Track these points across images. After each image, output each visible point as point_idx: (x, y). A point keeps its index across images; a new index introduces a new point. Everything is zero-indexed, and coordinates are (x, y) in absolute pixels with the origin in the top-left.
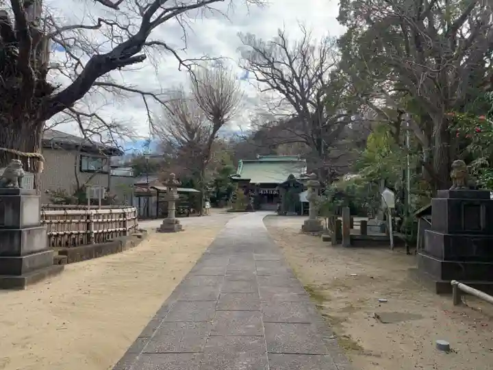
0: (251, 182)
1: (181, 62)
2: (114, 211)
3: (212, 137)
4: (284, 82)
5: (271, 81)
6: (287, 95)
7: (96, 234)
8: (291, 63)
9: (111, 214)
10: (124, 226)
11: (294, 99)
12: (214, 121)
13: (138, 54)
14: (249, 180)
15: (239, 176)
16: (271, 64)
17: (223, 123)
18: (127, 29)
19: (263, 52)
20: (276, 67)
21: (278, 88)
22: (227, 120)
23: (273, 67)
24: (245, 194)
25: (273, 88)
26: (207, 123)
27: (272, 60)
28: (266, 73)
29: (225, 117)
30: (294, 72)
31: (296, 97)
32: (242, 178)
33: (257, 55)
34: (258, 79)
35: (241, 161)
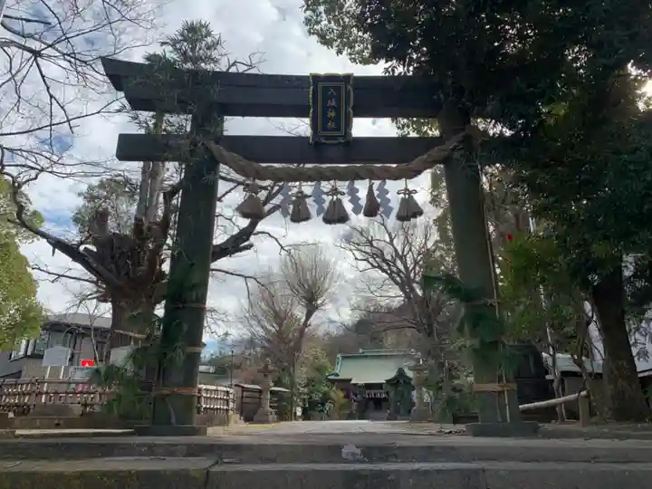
0: (353, 382)
1: (282, 248)
2: (220, 388)
3: (305, 324)
4: (385, 260)
5: (371, 260)
6: (390, 275)
7: (205, 408)
8: (392, 240)
9: (217, 391)
10: (228, 405)
11: (398, 279)
12: (307, 306)
13: (246, 243)
14: (350, 380)
15: (337, 375)
16: (370, 243)
17: (317, 308)
18: (230, 220)
19: (360, 229)
20: (375, 245)
21: (380, 267)
22: (322, 304)
23: (372, 245)
24: (345, 397)
25: (374, 267)
26: (299, 312)
27: (370, 238)
28: (365, 252)
29: (319, 302)
30: (396, 250)
31: (401, 277)
32: (341, 377)
33: (355, 233)
34: (356, 259)
35: (339, 356)
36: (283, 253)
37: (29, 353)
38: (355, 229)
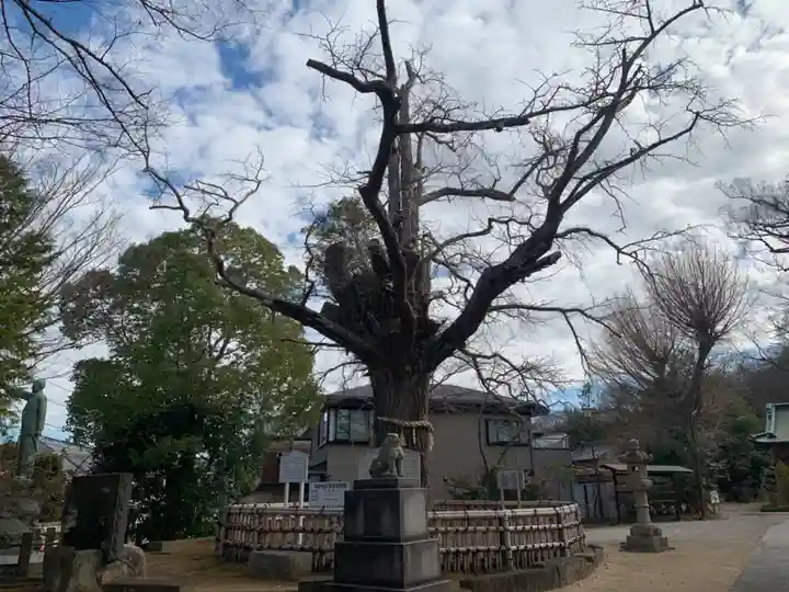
1: (619, 250)
2: (541, 511)
3: (700, 365)
7: (514, 552)
9: (536, 516)
10: (561, 539)
12: (697, 338)
13: (548, 253)
15: (771, 436)
17: (716, 338)
18: (528, 223)
19: (772, 201)
22: (723, 332)
26: (686, 343)
29: (719, 327)
32: (779, 439)
33: (762, 209)
34: (772, 250)
35: (769, 405)
36: (624, 259)
37: (331, 439)
38: (760, 201)
